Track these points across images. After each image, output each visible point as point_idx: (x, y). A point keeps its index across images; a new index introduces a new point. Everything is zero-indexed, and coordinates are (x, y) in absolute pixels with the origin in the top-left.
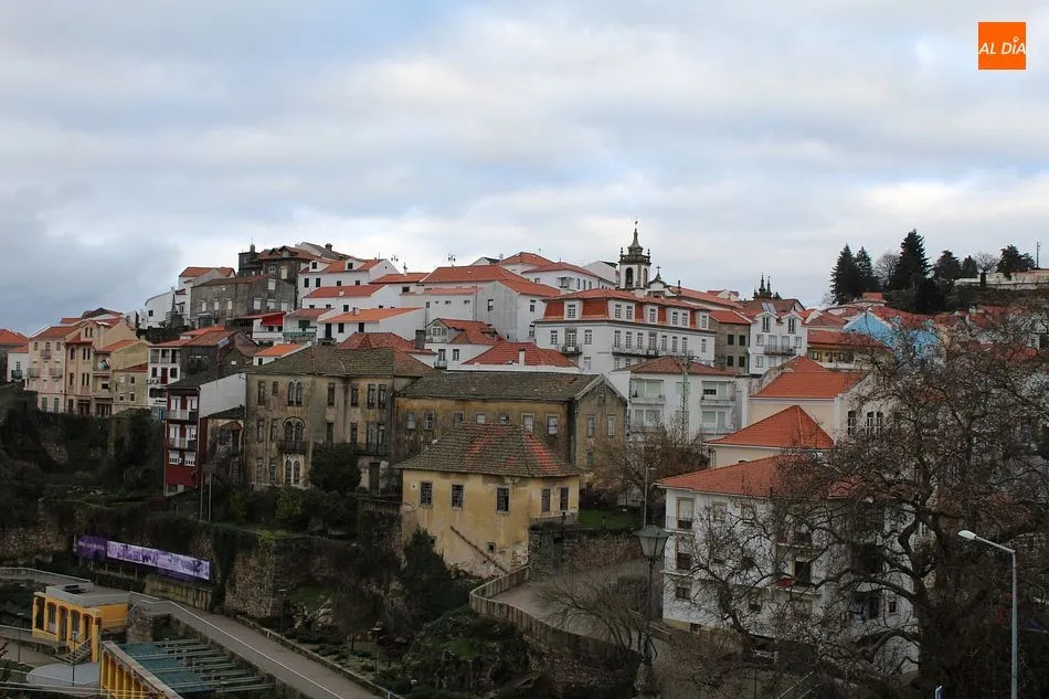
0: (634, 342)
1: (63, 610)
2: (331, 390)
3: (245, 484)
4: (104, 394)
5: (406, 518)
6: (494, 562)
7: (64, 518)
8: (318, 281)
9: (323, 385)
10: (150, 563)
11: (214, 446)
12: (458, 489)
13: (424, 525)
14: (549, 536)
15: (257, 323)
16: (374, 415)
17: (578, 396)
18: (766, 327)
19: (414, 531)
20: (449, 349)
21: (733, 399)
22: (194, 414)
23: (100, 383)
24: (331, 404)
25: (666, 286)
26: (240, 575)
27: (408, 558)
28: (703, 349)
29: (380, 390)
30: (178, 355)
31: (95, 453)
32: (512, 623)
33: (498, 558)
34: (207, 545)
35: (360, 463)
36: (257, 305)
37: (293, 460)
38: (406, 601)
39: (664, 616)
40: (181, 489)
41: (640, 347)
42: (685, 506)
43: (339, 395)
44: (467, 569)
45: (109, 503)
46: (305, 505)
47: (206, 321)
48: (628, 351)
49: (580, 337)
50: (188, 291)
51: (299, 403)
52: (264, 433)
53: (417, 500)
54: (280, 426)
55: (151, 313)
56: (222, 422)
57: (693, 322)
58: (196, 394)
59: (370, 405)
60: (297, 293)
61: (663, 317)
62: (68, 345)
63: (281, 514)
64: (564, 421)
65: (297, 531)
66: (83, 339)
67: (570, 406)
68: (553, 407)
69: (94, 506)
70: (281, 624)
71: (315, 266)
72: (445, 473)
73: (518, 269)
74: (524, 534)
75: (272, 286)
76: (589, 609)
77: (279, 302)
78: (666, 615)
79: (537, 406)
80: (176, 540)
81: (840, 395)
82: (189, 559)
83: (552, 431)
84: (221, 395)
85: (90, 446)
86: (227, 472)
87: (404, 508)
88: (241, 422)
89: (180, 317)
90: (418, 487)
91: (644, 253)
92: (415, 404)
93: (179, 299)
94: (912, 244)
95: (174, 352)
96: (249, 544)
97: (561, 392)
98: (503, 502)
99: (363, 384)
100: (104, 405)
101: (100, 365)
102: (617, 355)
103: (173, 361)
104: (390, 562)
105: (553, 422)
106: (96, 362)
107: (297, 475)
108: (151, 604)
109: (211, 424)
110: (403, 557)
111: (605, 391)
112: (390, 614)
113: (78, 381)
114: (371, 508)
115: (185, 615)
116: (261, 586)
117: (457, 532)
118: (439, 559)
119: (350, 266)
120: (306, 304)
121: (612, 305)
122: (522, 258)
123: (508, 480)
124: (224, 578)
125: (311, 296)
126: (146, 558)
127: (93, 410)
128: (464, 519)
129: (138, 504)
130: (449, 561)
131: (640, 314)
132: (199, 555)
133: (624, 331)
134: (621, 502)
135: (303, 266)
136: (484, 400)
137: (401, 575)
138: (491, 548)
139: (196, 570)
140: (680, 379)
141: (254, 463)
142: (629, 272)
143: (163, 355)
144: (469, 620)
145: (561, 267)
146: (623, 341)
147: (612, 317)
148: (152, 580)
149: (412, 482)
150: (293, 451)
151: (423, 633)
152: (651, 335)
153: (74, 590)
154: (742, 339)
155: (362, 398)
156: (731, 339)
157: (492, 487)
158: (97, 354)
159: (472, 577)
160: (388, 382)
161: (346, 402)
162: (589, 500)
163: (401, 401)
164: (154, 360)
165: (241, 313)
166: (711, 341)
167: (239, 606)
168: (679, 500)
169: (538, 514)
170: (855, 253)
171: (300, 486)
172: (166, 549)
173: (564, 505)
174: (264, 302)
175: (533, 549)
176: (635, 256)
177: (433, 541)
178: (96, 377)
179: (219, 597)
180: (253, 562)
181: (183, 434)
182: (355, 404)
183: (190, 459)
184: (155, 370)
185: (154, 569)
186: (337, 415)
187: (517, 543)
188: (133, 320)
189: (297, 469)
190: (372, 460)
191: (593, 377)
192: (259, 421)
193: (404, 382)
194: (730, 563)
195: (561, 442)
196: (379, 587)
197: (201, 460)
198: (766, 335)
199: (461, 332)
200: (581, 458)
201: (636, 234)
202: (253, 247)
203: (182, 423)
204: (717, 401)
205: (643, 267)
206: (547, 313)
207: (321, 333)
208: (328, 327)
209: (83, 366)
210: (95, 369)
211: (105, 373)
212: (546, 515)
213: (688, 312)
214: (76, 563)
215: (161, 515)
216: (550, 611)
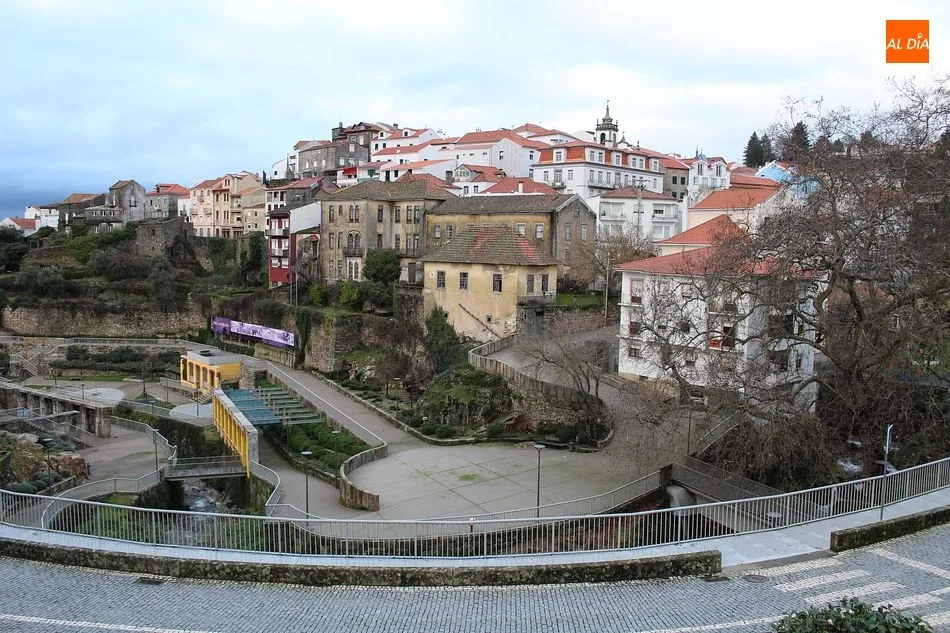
0: (604, 179)
1: (198, 367)
2: (380, 211)
3: (322, 280)
4: (238, 224)
5: (426, 299)
6: (491, 330)
7: (205, 305)
8: (384, 145)
9: (375, 206)
10: (257, 335)
11: (300, 254)
12: (465, 275)
13: (440, 304)
14: (533, 310)
15: (340, 173)
16: (412, 228)
17: (559, 209)
18: (700, 171)
19: (432, 308)
20: (471, 186)
21: (676, 217)
22: (286, 231)
23: (236, 216)
24: (381, 221)
25: (629, 146)
26: (314, 342)
27: (429, 328)
28: (655, 185)
29: (415, 210)
30: (285, 195)
31: (230, 263)
32: (500, 374)
33: (493, 326)
34: (292, 322)
35: (402, 263)
36: (342, 162)
37: (353, 262)
38: (428, 358)
39: (620, 370)
40: (280, 284)
41: (608, 182)
42: (636, 285)
43: (386, 215)
44: (472, 336)
45: (231, 294)
46: (361, 293)
47: (308, 174)
48: (600, 185)
49: (565, 175)
50: (297, 156)
51: (357, 220)
52: (334, 243)
53: (434, 284)
54: (345, 238)
55: (276, 173)
56: (305, 236)
57: (647, 165)
58: (287, 216)
59: (408, 221)
60: (369, 154)
61: (625, 162)
62: (214, 192)
63: (344, 298)
64: (548, 227)
65: (355, 311)
66: (224, 187)
67: (553, 216)
68: (540, 218)
69: (222, 297)
70: (340, 376)
71: (382, 135)
72: (455, 263)
73: (525, 135)
74: (513, 308)
75: (352, 149)
76: (555, 361)
77: (357, 160)
78: (621, 369)
79: (528, 218)
80: (273, 318)
81: (758, 205)
82: (281, 332)
83: (539, 236)
84: (304, 218)
85: (226, 259)
86: (310, 271)
87: (426, 291)
88: (318, 235)
89: (292, 173)
90: (435, 275)
91: (614, 123)
92: (440, 219)
93: (292, 161)
94: (800, 130)
95: (282, 193)
96: (319, 320)
97: (548, 206)
98: (498, 285)
99: (403, 206)
100: (238, 231)
101: (235, 205)
102: (592, 188)
103: (282, 200)
104: (415, 331)
105: (539, 229)
106: (232, 202)
107: (356, 273)
108: (254, 363)
109: (299, 238)
110: (425, 328)
111: (579, 206)
112: (416, 369)
113: (221, 215)
114: (402, 292)
115: (275, 371)
116: (327, 349)
117: (465, 309)
118: (451, 328)
119: (406, 133)
120: (374, 159)
121: (587, 151)
122: (527, 127)
123: (501, 268)
124: (304, 345)
125: (379, 154)
126: (254, 332)
127: (232, 234)
128: (468, 298)
129: (249, 294)
130: (459, 330)
131: (608, 159)
132: (288, 329)
133: (596, 170)
134: (591, 287)
135: (374, 136)
136: (489, 215)
137: (423, 340)
138: (489, 320)
139: (285, 339)
140: (636, 202)
141: (327, 265)
142: (603, 135)
143: (275, 196)
144: (466, 372)
145: (554, 133)
146: (596, 178)
147: (588, 160)
148: (258, 346)
149: (431, 271)
150: (354, 255)
151: (432, 382)
152: (617, 174)
153: (206, 354)
154: (683, 181)
155: (403, 216)
156: (675, 179)
157: (489, 274)
158: (233, 197)
159: (475, 342)
160: (421, 204)
161: (391, 220)
162: (566, 287)
163: (430, 217)
164: (269, 199)
165: (331, 167)
166: (660, 180)
167: (314, 365)
168: (632, 280)
169: (524, 293)
170: (760, 137)
171: (359, 280)
172: (268, 325)
173: (544, 288)
174: (347, 161)
175: (520, 320)
176: (608, 125)
177: (446, 315)
178: (233, 213)
179: (301, 358)
180: (322, 333)
181: (280, 246)
182: (398, 221)
183: (285, 262)
184: (270, 206)
185: (259, 340)
186: (385, 229)
187: (508, 315)
188: (261, 176)
189: (357, 268)
190: (410, 261)
191: (570, 196)
192: (330, 234)
193: (433, 204)
194: (671, 324)
195: (546, 245)
196: (409, 350)
197: (293, 263)
198: (700, 177)
199: (479, 174)
200: (560, 255)
201: (608, 109)
202: (341, 124)
203: (279, 238)
204: (664, 218)
205: (613, 132)
206: (542, 159)
207: (382, 178)
208: (388, 173)
209: (225, 206)
210: (232, 207)
211: (238, 210)
212: (530, 295)
213: (644, 159)
214: (213, 337)
215: (264, 301)
216: (527, 363)
